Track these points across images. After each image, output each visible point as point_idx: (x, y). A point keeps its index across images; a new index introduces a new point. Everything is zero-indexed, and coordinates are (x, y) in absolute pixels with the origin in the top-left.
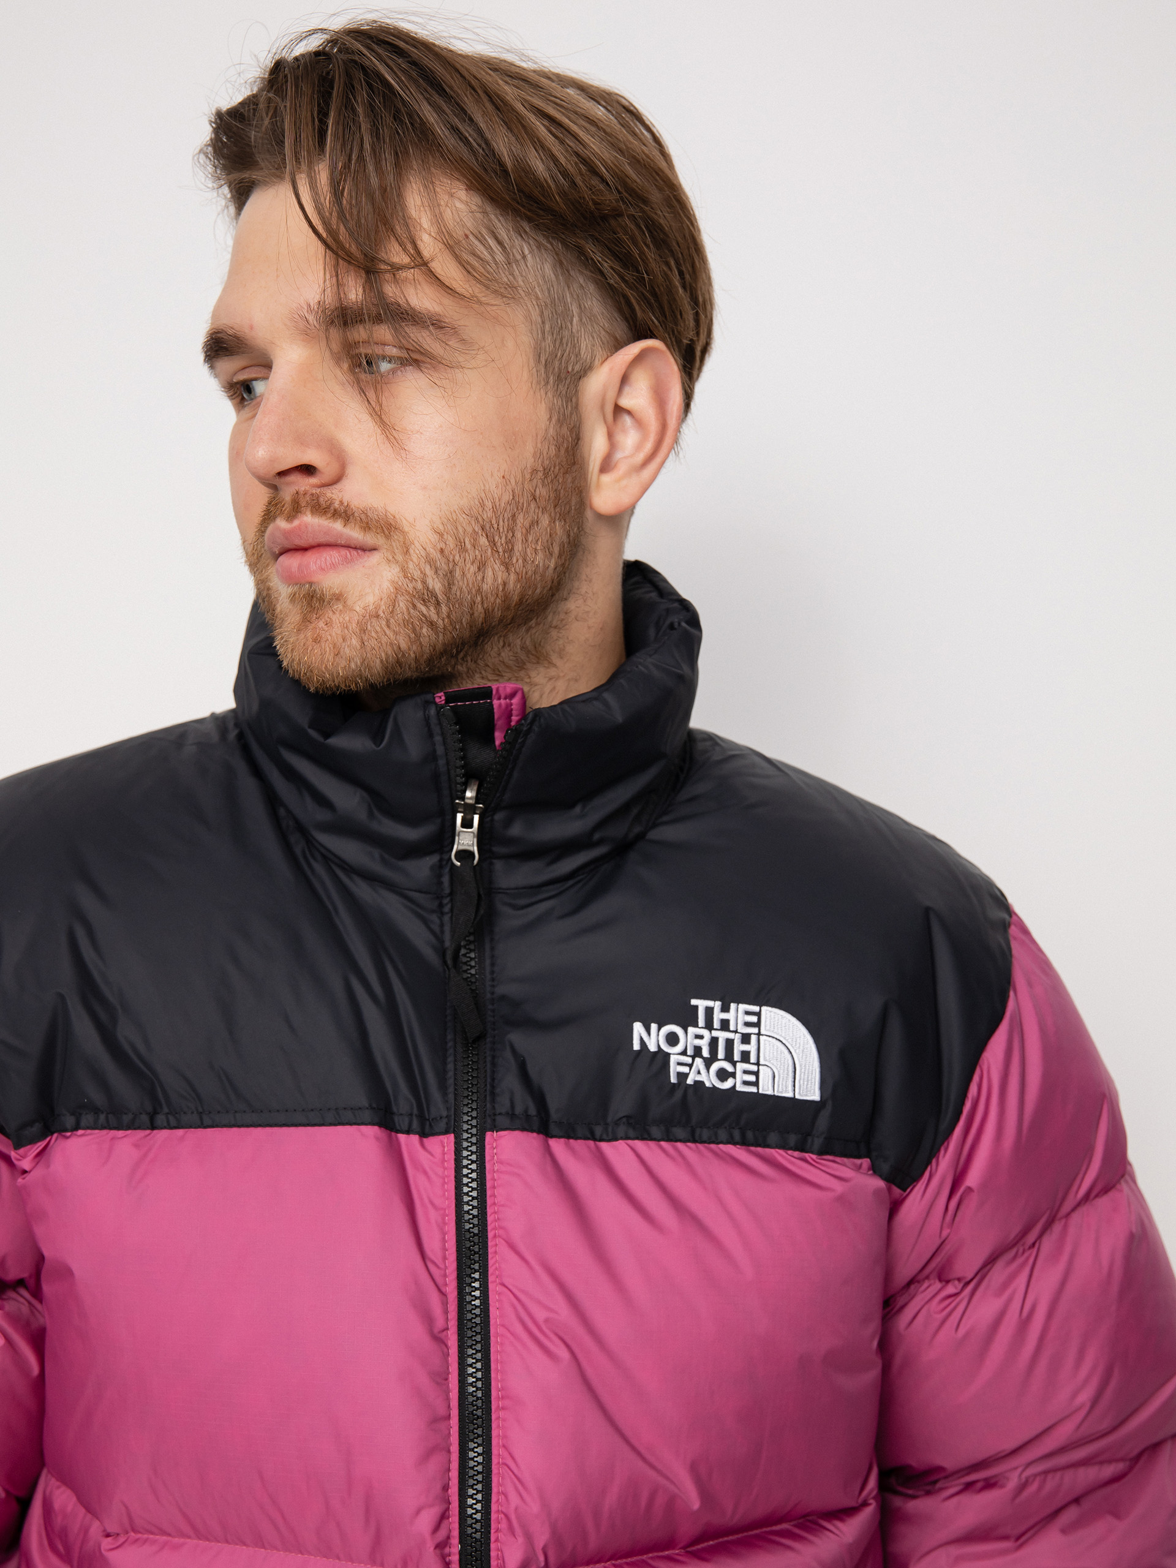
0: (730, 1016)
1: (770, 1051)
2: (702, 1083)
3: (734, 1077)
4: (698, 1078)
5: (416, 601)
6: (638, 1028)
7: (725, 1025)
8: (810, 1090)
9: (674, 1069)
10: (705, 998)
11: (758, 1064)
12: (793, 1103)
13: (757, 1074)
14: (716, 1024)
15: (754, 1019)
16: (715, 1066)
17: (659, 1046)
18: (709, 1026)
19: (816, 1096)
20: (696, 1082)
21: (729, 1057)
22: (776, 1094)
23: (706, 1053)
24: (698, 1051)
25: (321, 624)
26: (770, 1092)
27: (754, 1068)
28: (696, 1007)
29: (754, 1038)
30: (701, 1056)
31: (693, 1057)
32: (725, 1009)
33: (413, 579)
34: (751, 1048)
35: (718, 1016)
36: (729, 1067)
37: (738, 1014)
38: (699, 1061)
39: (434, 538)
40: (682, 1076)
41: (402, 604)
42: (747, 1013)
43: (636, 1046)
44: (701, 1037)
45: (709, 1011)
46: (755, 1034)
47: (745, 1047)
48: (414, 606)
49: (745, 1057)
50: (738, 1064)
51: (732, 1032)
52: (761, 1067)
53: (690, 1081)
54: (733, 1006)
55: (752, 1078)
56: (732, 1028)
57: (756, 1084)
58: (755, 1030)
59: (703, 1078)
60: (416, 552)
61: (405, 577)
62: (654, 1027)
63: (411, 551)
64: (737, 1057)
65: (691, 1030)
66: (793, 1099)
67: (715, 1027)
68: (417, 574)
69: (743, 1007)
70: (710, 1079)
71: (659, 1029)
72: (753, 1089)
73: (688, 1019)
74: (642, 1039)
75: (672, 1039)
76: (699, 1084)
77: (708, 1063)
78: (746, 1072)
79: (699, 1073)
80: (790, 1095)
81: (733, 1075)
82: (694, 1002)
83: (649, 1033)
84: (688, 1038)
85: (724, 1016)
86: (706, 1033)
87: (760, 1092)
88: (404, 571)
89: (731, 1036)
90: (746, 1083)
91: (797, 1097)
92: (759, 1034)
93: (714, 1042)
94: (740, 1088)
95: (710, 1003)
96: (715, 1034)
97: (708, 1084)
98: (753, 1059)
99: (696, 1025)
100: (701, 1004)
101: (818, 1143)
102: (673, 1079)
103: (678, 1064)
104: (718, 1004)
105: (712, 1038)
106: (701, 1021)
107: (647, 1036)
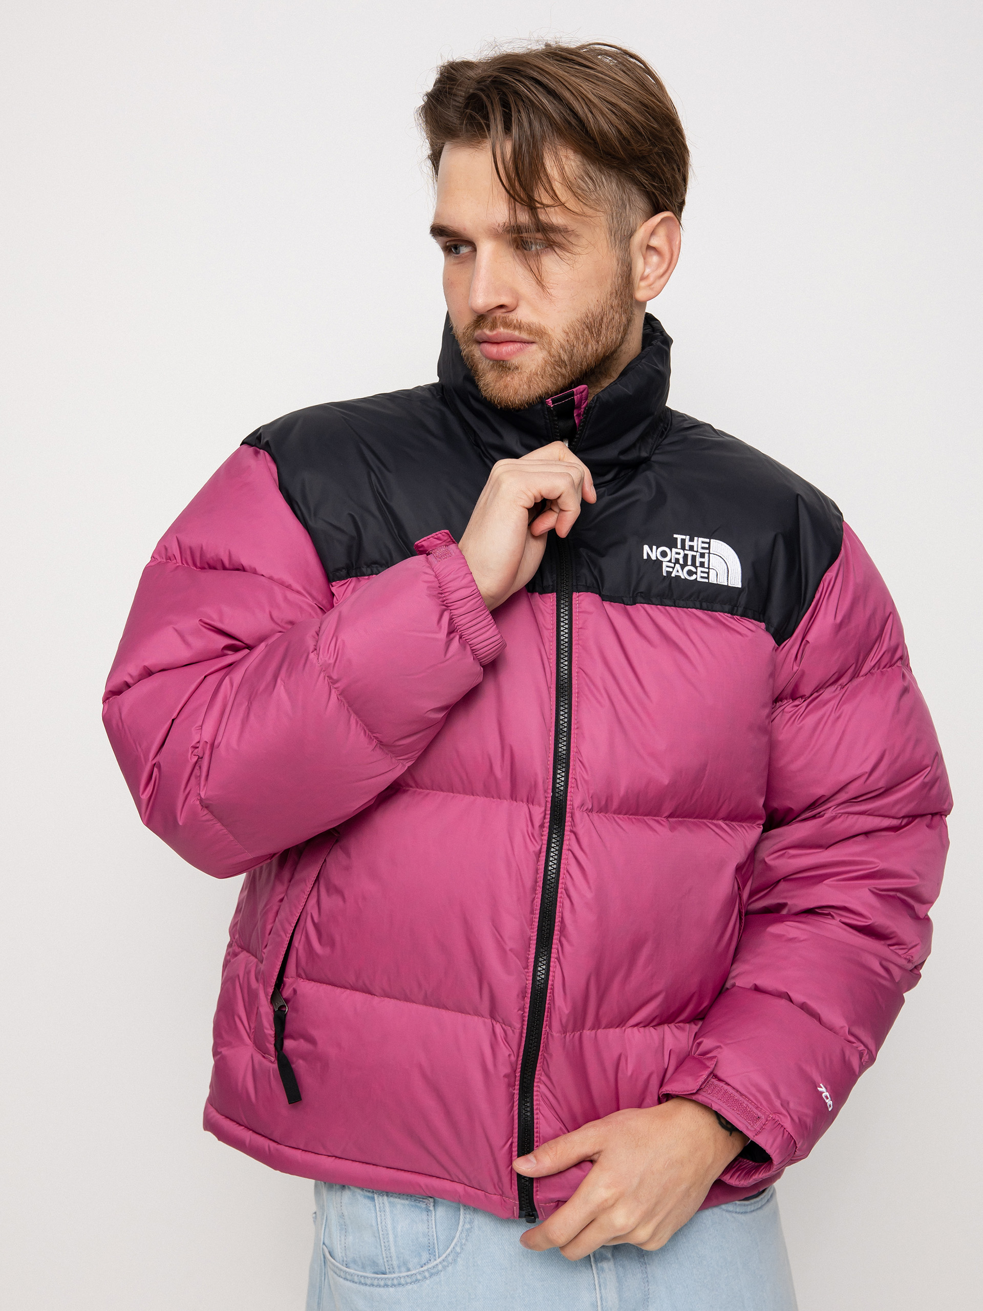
0: (694, 544)
1: (715, 562)
2: (680, 576)
3: (697, 574)
4: (677, 574)
6: (646, 548)
7: (691, 548)
8: (736, 581)
9: (665, 569)
10: (681, 534)
11: (709, 568)
12: (727, 588)
13: (708, 573)
14: (687, 548)
15: (707, 546)
16: (686, 569)
17: (657, 557)
18: (683, 548)
19: (739, 585)
20: (676, 576)
21: (694, 564)
22: (718, 583)
24: (677, 561)
25: (509, 379)
26: (715, 582)
27: (707, 570)
28: (677, 538)
29: (707, 555)
30: (679, 564)
31: (675, 564)
32: (692, 540)
33: (554, 356)
34: (706, 560)
35: (688, 543)
36: (693, 569)
37: (698, 543)
38: (678, 566)
39: (564, 335)
40: (669, 573)
42: (703, 542)
43: (645, 557)
44: (679, 554)
45: (683, 541)
46: (707, 553)
47: (702, 560)
48: (555, 368)
49: (702, 565)
50: (698, 568)
51: (695, 551)
52: (710, 570)
53: (673, 575)
54: (696, 538)
55: (706, 575)
56: (695, 549)
57: (708, 578)
58: (707, 551)
59: (680, 574)
60: (555, 344)
61: (550, 355)
62: (654, 547)
63: (552, 343)
64: (698, 564)
65: (674, 550)
66: (727, 586)
67: (686, 549)
68: (555, 353)
69: (701, 539)
70: (683, 575)
71: (657, 549)
72: (706, 581)
73: (672, 544)
74: (648, 553)
76: (678, 577)
77: (683, 567)
78: (702, 572)
79: (678, 571)
80: (726, 584)
81: (696, 573)
82: (675, 536)
83: (652, 551)
84: (672, 554)
85: (691, 543)
86: (681, 551)
87: (710, 582)
88: (549, 352)
89: (694, 553)
90: (702, 577)
91: (729, 585)
92: (709, 553)
93: (686, 556)
94: (699, 579)
95: (684, 537)
96: (686, 552)
97: (683, 577)
98: (706, 565)
99: (677, 548)
100: (679, 537)
101: (740, 610)
102: (665, 574)
103: (667, 566)
104: (688, 537)
105: (685, 554)
106: (679, 546)
107: (650, 552)
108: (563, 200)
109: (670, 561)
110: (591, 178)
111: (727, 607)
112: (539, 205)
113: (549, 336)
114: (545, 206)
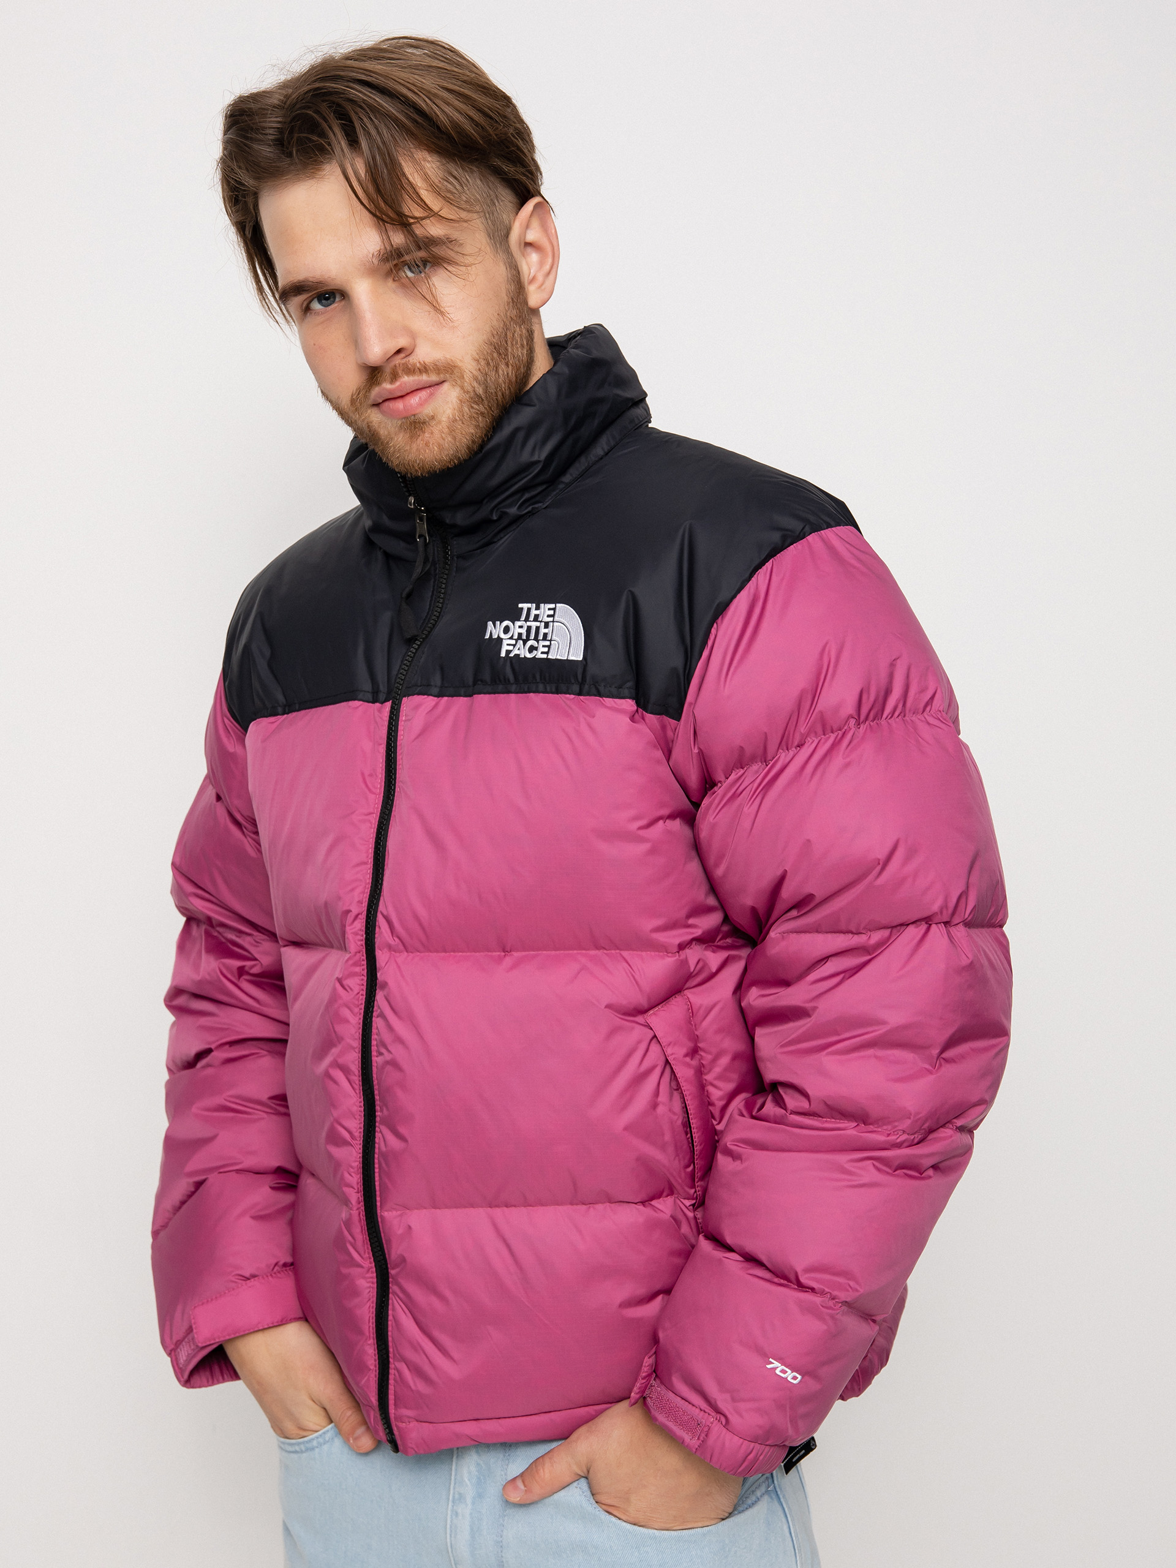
0: (540, 612)
1: (558, 631)
2: (520, 655)
4: (518, 653)
5: (473, 405)
6: (489, 625)
7: (536, 618)
8: (577, 654)
9: (505, 649)
10: (527, 602)
11: (551, 640)
12: (569, 663)
13: (549, 646)
14: (531, 618)
15: (552, 612)
16: (528, 644)
17: (499, 635)
18: (528, 619)
19: (581, 657)
20: (516, 655)
22: (560, 658)
26: (556, 657)
27: (549, 643)
28: (522, 608)
29: (551, 624)
30: (521, 639)
31: (517, 641)
32: (537, 608)
33: (468, 392)
34: (550, 630)
35: (533, 612)
37: (545, 609)
38: (520, 642)
40: (508, 652)
41: (466, 409)
42: (548, 609)
43: (487, 636)
44: (522, 627)
45: (528, 610)
46: (551, 621)
47: (546, 631)
48: (472, 407)
50: (540, 641)
52: (552, 642)
53: (513, 655)
54: (542, 605)
55: (547, 650)
56: (540, 619)
57: (549, 653)
58: (552, 619)
59: (521, 652)
60: (468, 376)
61: (464, 392)
62: (498, 623)
63: (465, 376)
64: (540, 637)
65: (518, 623)
68: (470, 389)
69: (546, 606)
70: (524, 653)
71: (500, 624)
72: (547, 657)
74: (490, 632)
76: (518, 656)
77: (525, 642)
78: (545, 646)
79: (519, 649)
80: (567, 658)
81: (538, 649)
82: (520, 605)
83: (495, 628)
84: (517, 628)
85: (536, 612)
86: (525, 624)
87: (551, 657)
88: (462, 388)
90: (543, 653)
91: (571, 659)
92: (554, 621)
94: (540, 656)
95: (529, 605)
97: (523, 656)
98: (549, 637)
99: (521, 620)
100: (525, 606)
102: (504, 655)
103: (507, 645)
104: (534, 605)
105: (528, 626)
107: (494, 630)
108: (436, 208)
109: (511, 638)
110: (455, 178)
112: (412, 221)
113: (459, 368)
114: (419, 220)
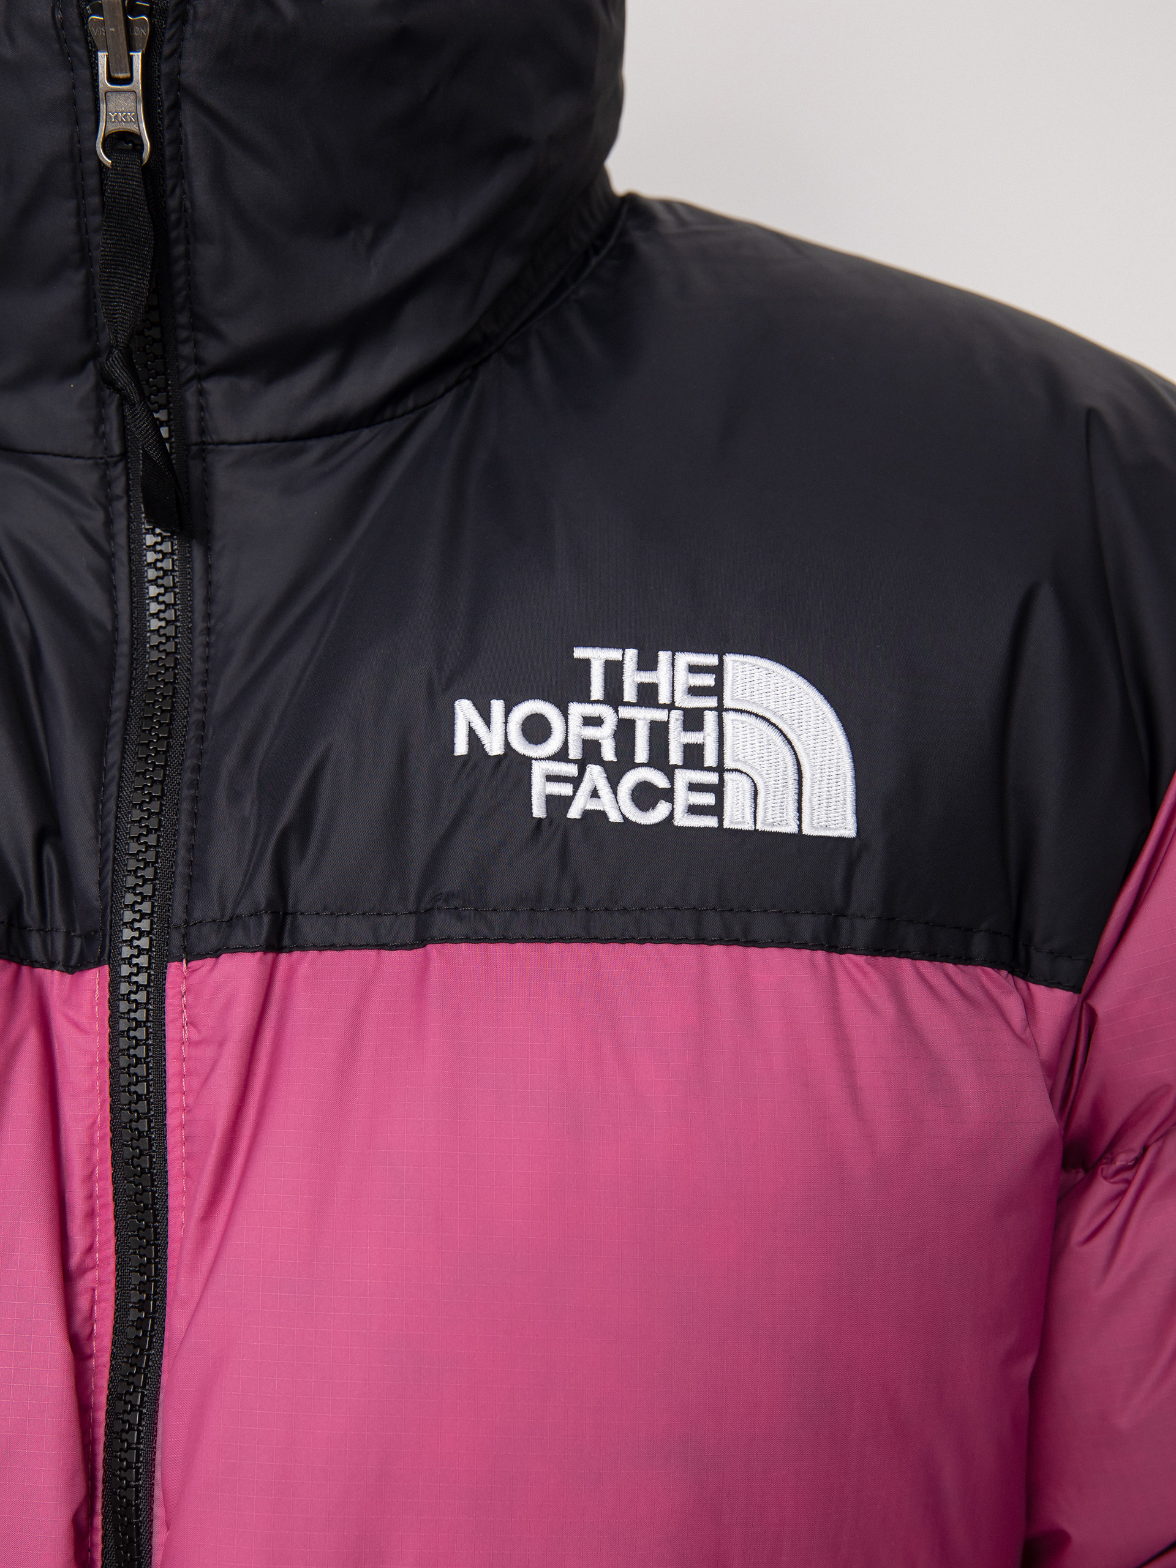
0: (661, 676)
1: (745, 743)
2: (603, 814)
3: (670, 800)
4: (593, 805)
6: (465, 711)
7: (648, 695)
8: (834, 815)
9: (540, 789)
10: (603, 645)
11: (720, 769)
13: (718, 790)
14: (630, 694)
15: (709, 680)
16: (630, 780)
17: (507, 744)
18: (614, 697)
19: (847, 828)
20: (587, 814)
21: (659, 759)
22: (760, 827)
23: (608, 753)
24: (591, 750)
26: (748, 826)
27: (712, 778)
28: (587, 662)
29: (710, 718)
30: (600, 762)
31: (582, 764)
32: (647, 663)
34: (708, 737)
35: (632, 679)
36: (659, 780)
37: (675, 671)
38: (594, 772)
40: (558, 804)
42: (693, 669)
43: (461, 747)
44: (596, 721)
45: (614, 670)
46: (710, 709)
47: (694, 738)
49: (693, 756)
50: (677, 771)
51: (663, 707)
52: (726, 775)
53: (574, 813)
54: (664, 657)
55: (709, 799)
56: (664, 698)
57: (717, 810)
58: (712, 702)
59: (606, 803)
62: (497, 707)
64: (675, 756)
65: (577, 710)
66: (799, 837)
67: (627, 700)
69: (685, 659)
70: (618, 807)
71: (508, 712)
72: (711, 822)
73: (568, 687)
74: (472, 734)
75: (536, 729)
76: (595, 817)
78: (693, 787)
79: (595, 794)
80: (792, 828)
81: (668, 795)
82: (580, 653)
83: (488, 722)
84: (569, 724)
85: (647, 677)
86: (606, 712)
87: (727, 825)
89: (660, 715)
90: (694, 810)
91: (807, 830)
92: (720, 709)
93: (625, 731)
94: (682, 820)
95: (615, 654)
96: (625, 713)
97: (614, 817)
98: (710, 759)
99: (586, 698)
100: (597, 657)
101: (864, 930)
102: (538, 810)
104: (631, 655)
105: (619, 721)
106: (597, 690)
107: (482, 726)
111: (807, 925)
